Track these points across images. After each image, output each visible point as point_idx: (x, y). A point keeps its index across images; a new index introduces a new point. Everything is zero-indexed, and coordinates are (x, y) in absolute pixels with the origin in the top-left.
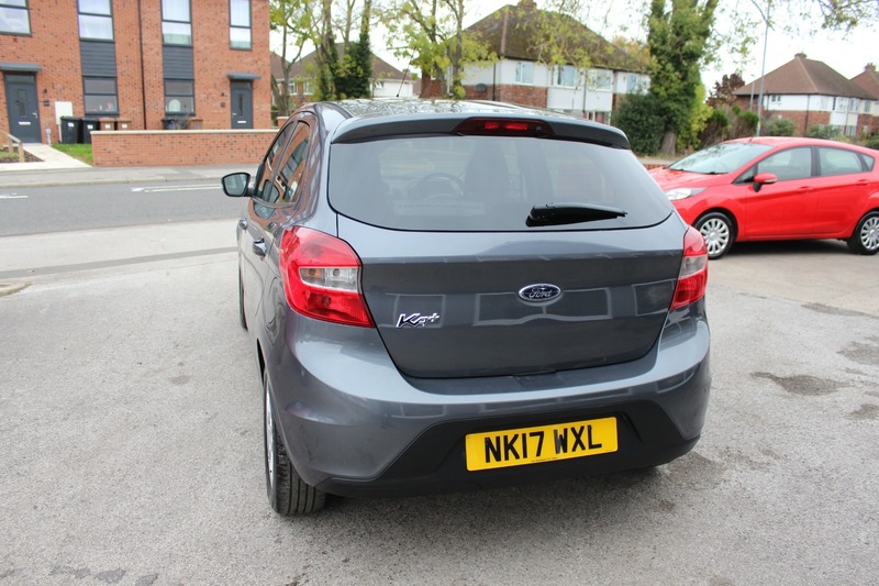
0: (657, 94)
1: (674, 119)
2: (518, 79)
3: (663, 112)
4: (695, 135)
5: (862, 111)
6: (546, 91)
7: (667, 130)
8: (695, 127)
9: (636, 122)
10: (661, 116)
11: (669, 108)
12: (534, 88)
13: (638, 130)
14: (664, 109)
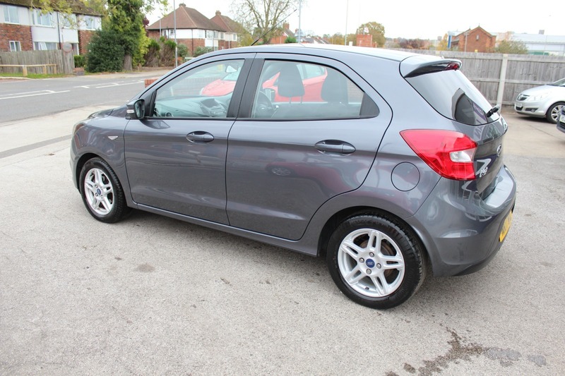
0: (117, 30)
1: (130, 47)
2: (7, 19)
3: (122, 42)
4: (142, 56)
5: (220, 39)
6: (30, 28)
7: (126, 54)
8: (143, 51)
9: (107, 50)
10: (121, 45)
11: (126, 39)
12: (21, 26)
13: (108, 55)
14: (123, 41)
